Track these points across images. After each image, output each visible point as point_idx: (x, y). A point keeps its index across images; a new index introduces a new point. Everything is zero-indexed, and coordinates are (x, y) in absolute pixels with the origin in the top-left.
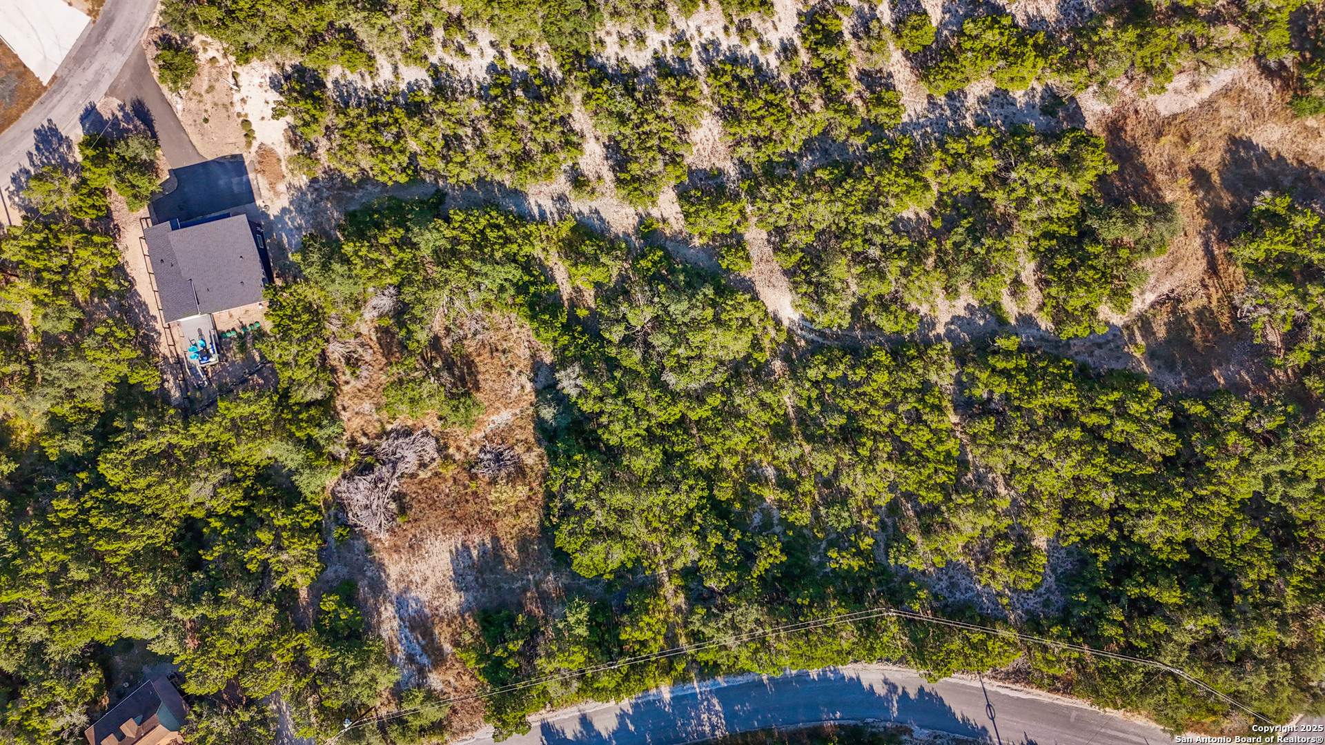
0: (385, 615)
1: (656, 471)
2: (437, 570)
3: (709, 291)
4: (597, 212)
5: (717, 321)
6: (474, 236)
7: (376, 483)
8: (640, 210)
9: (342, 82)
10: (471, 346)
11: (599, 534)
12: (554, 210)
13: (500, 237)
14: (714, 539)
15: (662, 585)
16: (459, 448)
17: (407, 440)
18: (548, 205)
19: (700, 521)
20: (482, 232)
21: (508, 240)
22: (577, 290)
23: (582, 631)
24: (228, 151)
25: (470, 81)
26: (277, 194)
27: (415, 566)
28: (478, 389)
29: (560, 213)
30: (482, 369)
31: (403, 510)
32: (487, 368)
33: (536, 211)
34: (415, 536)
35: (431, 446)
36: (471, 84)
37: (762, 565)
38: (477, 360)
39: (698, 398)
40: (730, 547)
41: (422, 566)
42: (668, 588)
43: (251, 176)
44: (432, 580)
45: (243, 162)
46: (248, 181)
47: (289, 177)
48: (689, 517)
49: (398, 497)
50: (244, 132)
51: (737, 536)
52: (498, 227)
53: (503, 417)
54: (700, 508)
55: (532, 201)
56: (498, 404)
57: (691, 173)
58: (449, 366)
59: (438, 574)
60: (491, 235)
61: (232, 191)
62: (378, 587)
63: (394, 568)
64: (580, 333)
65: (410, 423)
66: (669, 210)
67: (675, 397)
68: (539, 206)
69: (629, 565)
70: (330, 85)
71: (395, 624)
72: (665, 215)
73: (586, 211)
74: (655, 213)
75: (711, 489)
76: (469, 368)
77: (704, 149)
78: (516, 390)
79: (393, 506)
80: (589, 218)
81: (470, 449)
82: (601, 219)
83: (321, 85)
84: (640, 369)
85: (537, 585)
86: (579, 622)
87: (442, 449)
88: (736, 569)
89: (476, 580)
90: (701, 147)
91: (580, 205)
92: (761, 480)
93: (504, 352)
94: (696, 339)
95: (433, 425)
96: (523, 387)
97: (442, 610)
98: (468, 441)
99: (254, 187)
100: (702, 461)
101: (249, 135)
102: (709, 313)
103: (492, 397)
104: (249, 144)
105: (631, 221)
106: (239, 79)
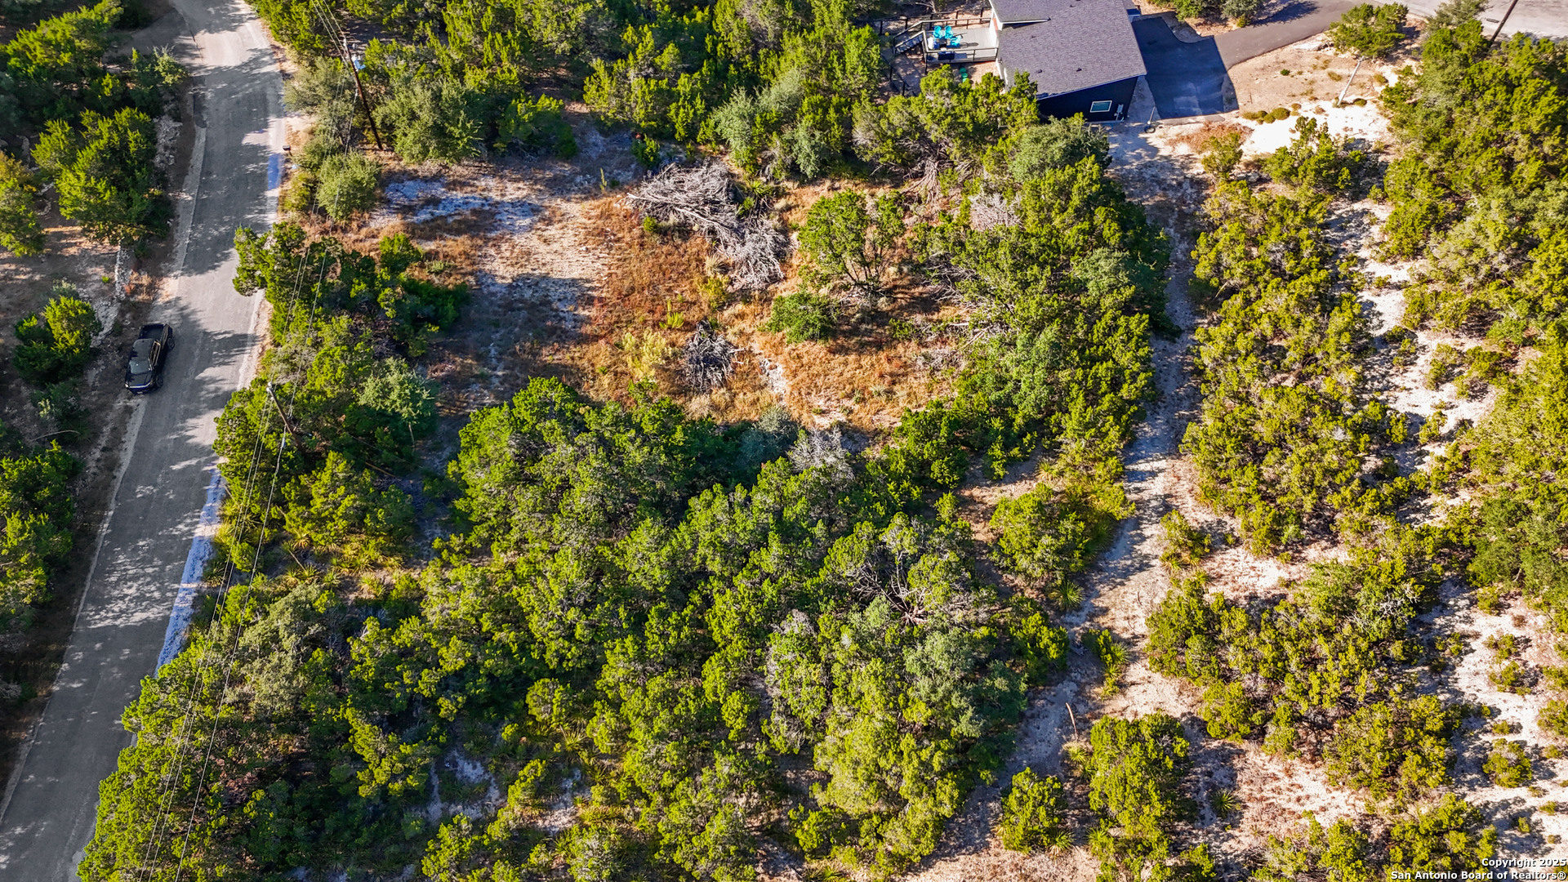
0: (511, 187)
1: (620, 574)
2: (557, 258)
3: (965, 727)
4: (1144, 567)
5: (898, 728)
6: (1100, 343)
7: (713, 202)
8: (1142, 645)
9: (1366, 220)
10: (909, 351)
11: (531, 448)
12: (1145, 496)
13: (1097, 384)
14: (452, 657)
15: (406, 564)
16: (741, 316)
17: (768, 250)
18: (1156, 488)
19: (497, 636)
20: (1106, 356)
21: (1092, 398)
22: (988, 513)
23: (368, 394)
24: (1241, 96)
25: (1387, 388)
26: (1173, 143)
27: (571, 233)
28: (832, 351)
29: (1140, 503)
30: (866, 361)
31: (663, 232)
32: (867, 368)
33: (1143, 466)
34: (618, 240)
35: (753, 280)
36: (1381, 391)
37: (365, 736)
38: (882, 355)
39: (747, 681)
40: (427, 681)
41: (569, 239)
42: (395, 576)
43: (1201, 118)
44: (543, 248)
45: (1223, 112)
46: (1194, 114)
47: (1201, 157)
48: (515, 617)
49: (684, 230)
50: (1269, 112)
51: (446, 705)
52: (1115, 386)
53: (780, 383)
54: (527, 642)
55: (1162, 464)
56: (802, 375)
57: (1225, 756)
58: (875, 317)
59: (548, 258)
60: (1101, 369)
61: (1178, 95)
62: (559, 187)
63: (577, 210)
64: (908, 492)
65: (795, 262)
66: (1141, 698)
67: (757, 635)
68: (1153, 474)
69: (460, 504)
70: (1358, 206)
71: (495, 196)
72: (1132, 692)
73: (1145, 548)
74: (1136, 672)
75: (556, 675)
76: (869, 344)
77: (1278, 791)
78: (820, 403)
79: (673, 219)
80: (1131, 551)
81: (736, 329)
82: (1126, 574)
83: (1358, 194)
84: (823, 575)
85: (484, 379)
86: (385, 391)
87: (745, 295)
88: (377, 684)
89: (521, 301)
90: (1285, 782)
91: (1155, 538)
92: (546, 792)
93: (890, 392)
94: (866, 681)
95: (786, 290)
96: (823, 413)
97: (492, 251)
98: (749, 330)
99: (1184, 120)
100: (615, 669)
101: (1263, 117)
102: (918, 714)
103: (815, 369)
104: (1253, 117)
105: (1120, 624)
106: (1356, 107)
